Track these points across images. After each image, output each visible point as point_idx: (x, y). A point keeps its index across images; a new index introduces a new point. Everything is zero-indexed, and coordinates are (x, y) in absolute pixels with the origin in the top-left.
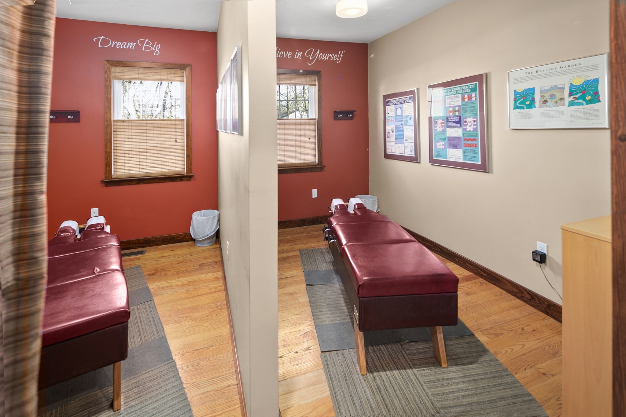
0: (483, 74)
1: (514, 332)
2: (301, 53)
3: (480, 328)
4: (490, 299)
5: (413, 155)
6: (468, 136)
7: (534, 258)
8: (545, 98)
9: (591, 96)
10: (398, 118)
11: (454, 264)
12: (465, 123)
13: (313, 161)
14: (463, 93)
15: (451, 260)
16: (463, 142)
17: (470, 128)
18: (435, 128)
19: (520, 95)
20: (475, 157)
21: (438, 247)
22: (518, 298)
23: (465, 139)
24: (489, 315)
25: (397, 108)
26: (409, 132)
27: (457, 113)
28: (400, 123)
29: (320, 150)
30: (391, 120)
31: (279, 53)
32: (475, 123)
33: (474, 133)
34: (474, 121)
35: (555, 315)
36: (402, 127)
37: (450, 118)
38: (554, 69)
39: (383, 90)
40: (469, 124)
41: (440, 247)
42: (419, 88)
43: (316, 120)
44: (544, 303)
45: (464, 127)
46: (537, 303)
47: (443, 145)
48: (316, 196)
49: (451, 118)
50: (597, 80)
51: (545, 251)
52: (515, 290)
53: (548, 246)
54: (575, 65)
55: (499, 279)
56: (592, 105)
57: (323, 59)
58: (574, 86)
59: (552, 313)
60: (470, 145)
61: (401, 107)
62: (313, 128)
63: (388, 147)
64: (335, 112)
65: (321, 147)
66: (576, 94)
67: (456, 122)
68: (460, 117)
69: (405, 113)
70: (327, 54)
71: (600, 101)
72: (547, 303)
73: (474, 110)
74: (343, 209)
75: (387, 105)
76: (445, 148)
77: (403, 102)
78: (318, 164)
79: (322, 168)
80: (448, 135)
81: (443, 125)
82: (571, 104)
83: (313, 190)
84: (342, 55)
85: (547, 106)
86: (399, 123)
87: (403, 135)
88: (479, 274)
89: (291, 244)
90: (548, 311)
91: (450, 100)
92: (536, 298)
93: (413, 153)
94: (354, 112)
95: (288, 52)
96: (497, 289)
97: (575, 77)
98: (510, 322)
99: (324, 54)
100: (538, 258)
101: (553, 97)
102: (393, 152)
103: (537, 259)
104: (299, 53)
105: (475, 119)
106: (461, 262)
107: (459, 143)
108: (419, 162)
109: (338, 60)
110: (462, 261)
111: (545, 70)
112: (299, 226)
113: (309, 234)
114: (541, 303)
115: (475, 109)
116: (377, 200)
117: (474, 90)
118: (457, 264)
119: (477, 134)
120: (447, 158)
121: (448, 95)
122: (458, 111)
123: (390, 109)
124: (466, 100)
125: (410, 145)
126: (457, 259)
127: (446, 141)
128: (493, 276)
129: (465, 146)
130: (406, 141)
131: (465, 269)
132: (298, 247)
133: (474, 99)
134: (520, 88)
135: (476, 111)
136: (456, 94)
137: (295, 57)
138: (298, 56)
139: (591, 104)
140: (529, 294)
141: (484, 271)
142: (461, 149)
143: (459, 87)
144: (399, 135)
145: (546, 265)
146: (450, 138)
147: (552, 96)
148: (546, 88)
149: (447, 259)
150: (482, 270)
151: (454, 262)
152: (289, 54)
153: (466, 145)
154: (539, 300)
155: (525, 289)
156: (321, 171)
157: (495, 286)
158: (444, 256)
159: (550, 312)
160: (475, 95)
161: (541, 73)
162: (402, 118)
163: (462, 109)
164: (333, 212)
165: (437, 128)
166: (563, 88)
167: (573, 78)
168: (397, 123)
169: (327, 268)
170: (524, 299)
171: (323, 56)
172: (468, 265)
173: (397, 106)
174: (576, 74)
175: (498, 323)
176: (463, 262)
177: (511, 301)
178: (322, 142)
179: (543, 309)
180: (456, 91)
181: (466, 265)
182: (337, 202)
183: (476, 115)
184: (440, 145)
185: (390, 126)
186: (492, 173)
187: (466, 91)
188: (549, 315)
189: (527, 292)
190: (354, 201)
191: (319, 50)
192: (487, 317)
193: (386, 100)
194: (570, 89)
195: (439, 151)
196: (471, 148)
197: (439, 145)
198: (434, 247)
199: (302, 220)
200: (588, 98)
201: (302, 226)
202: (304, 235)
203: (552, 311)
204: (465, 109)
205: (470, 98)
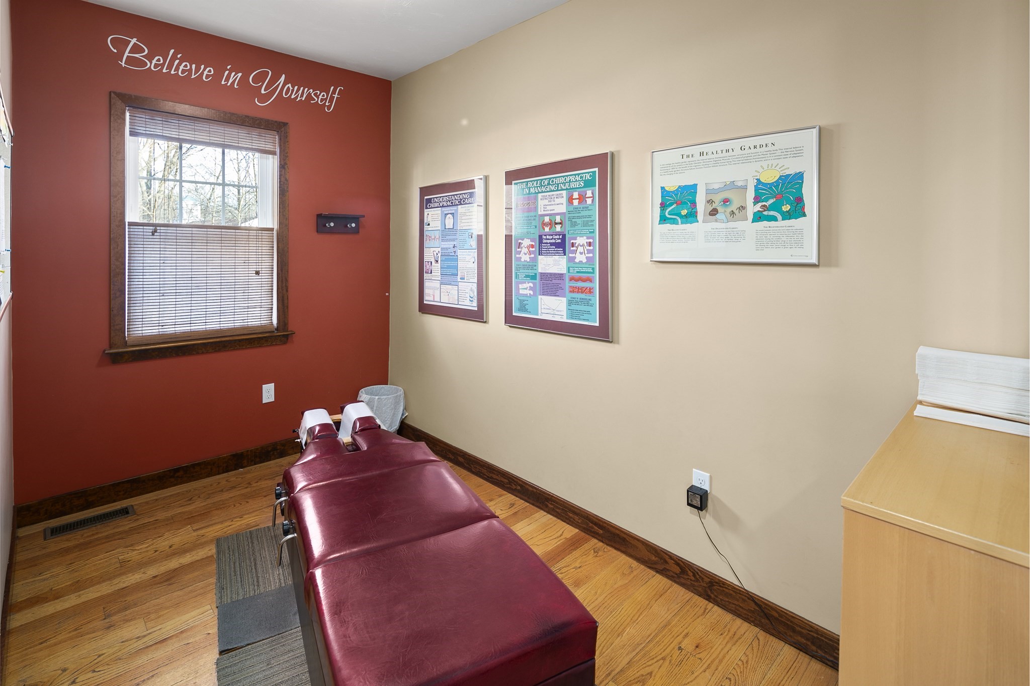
0: (607, 153)
1: (668, 662)
2: (240, 75)
3: (612, 671)
4: (616, 586)
5: (473, 306)
6: (578, 272)
7: (690, 502)
8: (714, 206)
9: (791, 205)
10: (447, 233)
11: (545, 513)
12: (573, 246)
13: (264, 322)
14: (570, 189)
15: (541, 506)
16: (568, 284)
17: (580, 258)
18: (517, 256)
19: (671, 197)
20: (588, 313)
21: (517, 482)
22: (658, 571)
23: (572, 279)
24: (620, 630)
25: (447, 214)
26: (467, 261)
27: (558, 228)
28: (450, 245)
29: (283, 297)
30: (433, 237)
31: (179, 64)
32: (591, 248)
33: (587, 266)
34: (590, 244)
35: (721, 600)
36: (455, 252)
37: (545, 237)
38: (731, 151)
39: (422, 177)
40: (580, 249)
41: (521, 483)
42: (488, 176)
43: (275, 232)
44: (703, 579)
45: (570, 255)
46: (691, 580)
47: (531, 288)
48: (272, 399)
49: (548, 237)
50: (800, 176)
51: (706, 487)
52: (653, 558)
53: (711, 477)
54: (764, 146)
55: (625, 539)
56: (792, 222)
57: (293, 97)
58: (763, 184)
59: (715, 596)
60: (581, 290)
61: (453, 212)
62: (265, 249)
63: (427, 291)
64: (319, 216)
65: (285, 291)
66: (766, 200)
67: (557, 245)
68: (564, 236)
69: (462, 225)
70: (302, 88)
71: (804, 215)
72: (707, 580)
73: (589, 223)
74: (329, 432)
75: (427, 208)
76: (535, 294)
77: (457, 202)
78: (277, 329)
79: (287, 336)
80: (540, 271)
81: (531, 249)
82: (758, 217)
83: (263, 386)
84: (336, 96)
85: (716, 221)
86: (449, 243)
87: (456, 267)
88: (591, 531)
89: (196, 526)
90: (709, 593)
91: (546, 202)
92: (689, 572)
93: (475, 304)
94: (362, 219)
95: (203, 67)
96: (623, 559)
97: (766, 168)
98: (656, 635)
99: (296, 88)
100: (697, 502)
101: (728, 204)
102: (436, 300)
103: (694, 503)
104: (233, 74)
105: (591, 240)
106: (557, 510)
107: (560, 286)
108: (485, 321)
109: (327, 104)
110: (559, 508)
111: (715, 153)
112: (227, 470)
113: (249, 489)
114: (697, 580)
115: (592, 221)
116: (402, 396)
117: (589, 184)
118: (551, 514)
119: (593, 269)
120: (538, 315)
121: (542, 192)
122: (560, 223)
123: (433, 216)
124: (576, 202)
125: (469, 288)
126: (551, 504)
127: (537, 281)
128: (615, 535)
129: (570, 292)
130: (461, 279)
131: (565, 522)
132: (215, 530)
133: (589, 201)
134: (673, 183)
135: (592, 225)
136: (558, 190)
137: (223, 83)
138: (231, 81)
139: (790, 219)
140: (678, 564)
141: (600, 525)
142: (565, 297)
143: (563, 176)
144: (448, 267)
145: (707, 511)
146: (544, 276)
147: (726, 201)
148: (716, 186)
149: (533, 504)
150: (596, 524)
151: (545, 511)
152: (207, 72)
153: (573, 290)
154: (694, 575)
155: (671, 556)
156: (285, 343)
157: (619, 553)
158: (526, 498)
159: (712, 596)
160: (592, 193)
161: (708, 157)
162: (455, 235)
163: (567, 220)
164: (304, 443)
165: (520, 256)
166: (745, 188)
167: (761, 170)
168: (446, 243)
169: (282, 581)
170: (668, 573)
171: (293, 91)
172: (571, 515)
173: (447, 210)
174: (768, 162)
175: (639, 644)
176: (563, 509)
177: (648, 583)
178: (287, 280)
179: (700, 589)
180: (558, 184)
181: (567, 515)
182: (314, 418)
183: (593, 232)
184: (526, 289)
185: (432, 249)
186: (618, 343)
187: (577, 185)
188: (711, 600)
189: (674, 560)
190: (354, 412)
191: (284, 76)
192: (618, 636)
193: (426, 198)
194: (757, 189)
195: (524, 301)
196: (583, 296)
197: (524, 288)
198: (510, 483)
199: (234, 456)
200: (787, 208)
201: (236, 469)
202: (238, 493)
203: (716, 594)
204: (573, 220)
205: (582, 198)
